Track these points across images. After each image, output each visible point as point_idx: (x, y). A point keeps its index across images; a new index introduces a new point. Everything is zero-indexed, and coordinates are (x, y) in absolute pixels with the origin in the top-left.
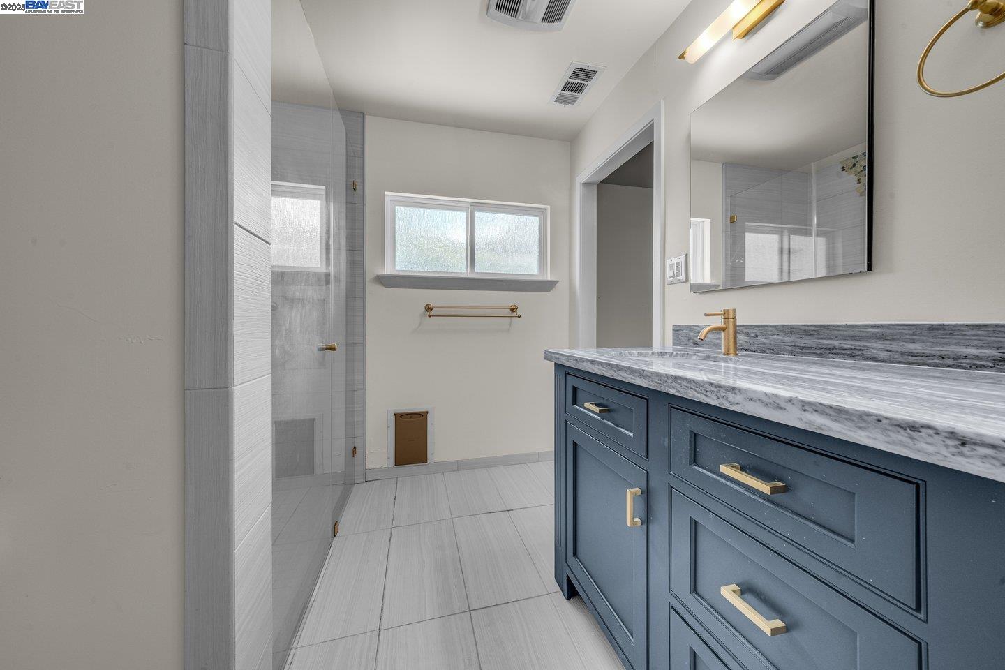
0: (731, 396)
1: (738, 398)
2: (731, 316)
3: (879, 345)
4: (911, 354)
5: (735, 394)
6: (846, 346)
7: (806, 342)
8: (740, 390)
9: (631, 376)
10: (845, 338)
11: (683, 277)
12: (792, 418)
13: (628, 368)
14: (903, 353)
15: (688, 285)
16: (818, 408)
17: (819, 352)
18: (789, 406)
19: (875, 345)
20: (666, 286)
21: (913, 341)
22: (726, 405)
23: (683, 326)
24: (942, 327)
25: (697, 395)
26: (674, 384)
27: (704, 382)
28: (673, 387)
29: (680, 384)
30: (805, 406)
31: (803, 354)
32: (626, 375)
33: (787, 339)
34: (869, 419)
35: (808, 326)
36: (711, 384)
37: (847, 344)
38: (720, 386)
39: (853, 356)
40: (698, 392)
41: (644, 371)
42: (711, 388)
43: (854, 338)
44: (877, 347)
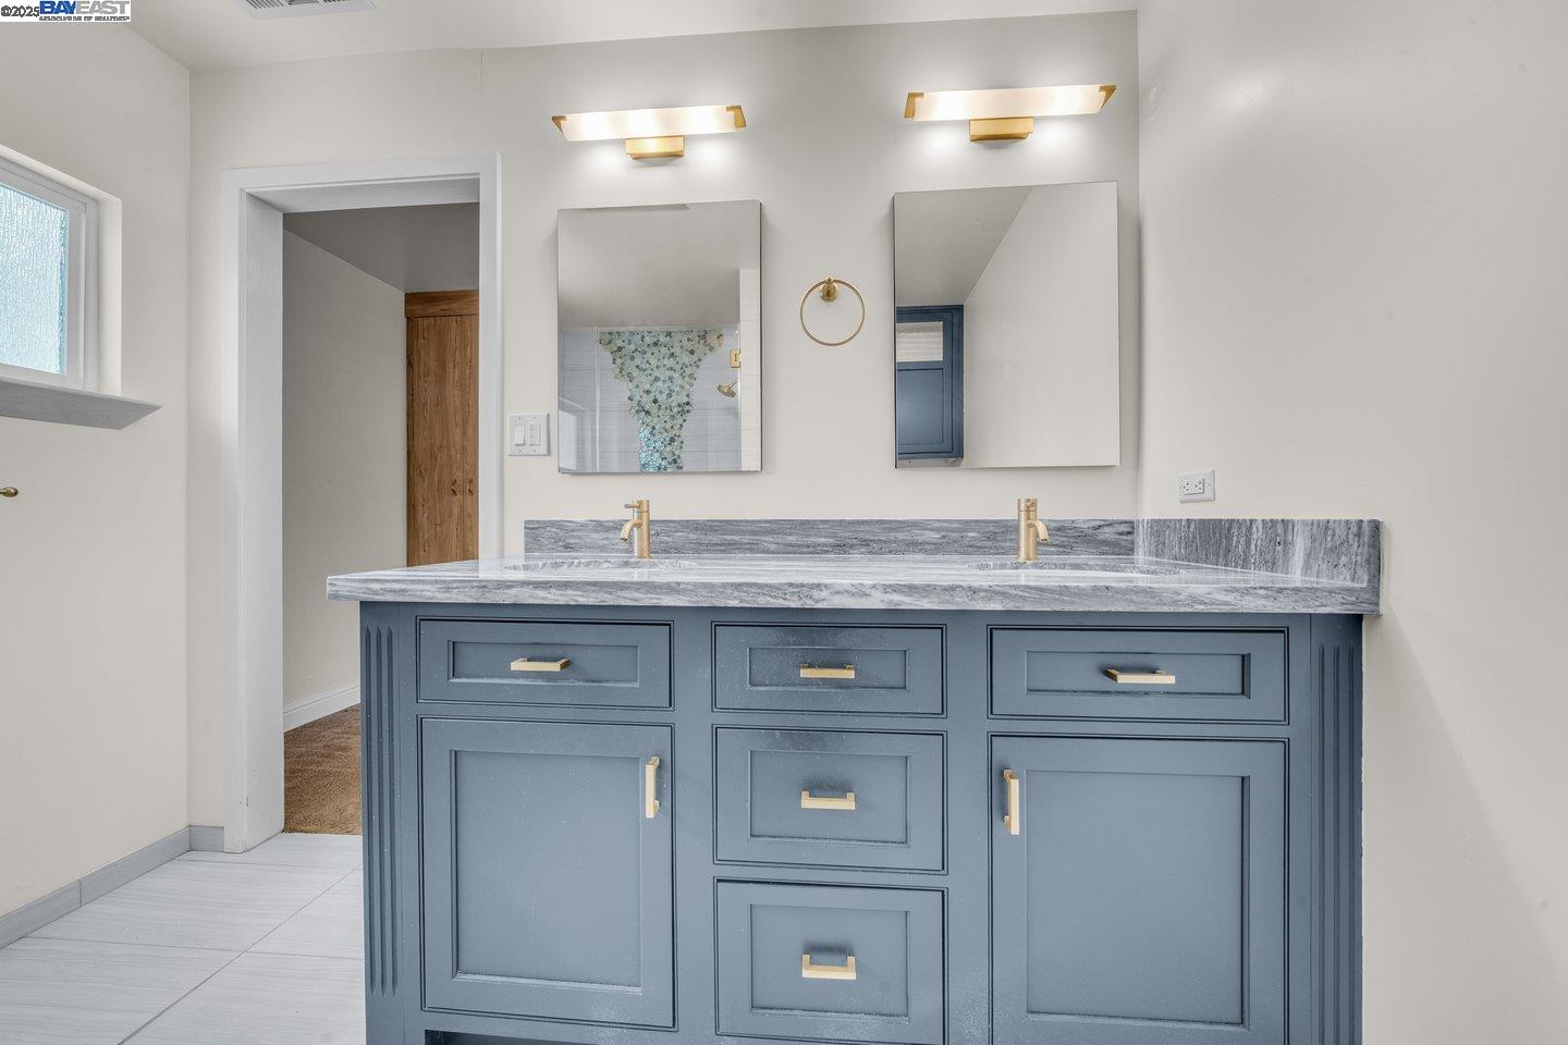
0: (815, 593)
1: (825, 594)
2: (645, 509)
3: (769, 538)
4: (790, 545)
5: (821, 590)
6: (746, 541)
7: (710, 538)
8: (826, 586)
9: (650, 596)
10: (745, 533)
11: (543, 449)
12: (876, 601)
13: (645, 584)
14: (786, 545)
15: (552, 460)
16: (896, 589)
17: (722, 548)
18: (873, 592)
19: (767, 539)
20: (508, 461)
21: (791, 534)
22: (809, 604)
23: (544, 522)
24: (807, 522)
25: (771, 600)
26: (736, 593)
27: (781, 584)
28: (735, 598)
29: (747, 592)
30: (886, 588)
31: (708, 551)
32: (637, 595)
33: (691, 536)
34: (929, 589)
35: (713, 521)
36: (791, 585)
37: (746, 539)
38: (803, 585)
39: (751, 550)
40: (775, 597)
41: (678, 584)
42: (791, 589)
43: (753, 533)
44: (768, 541)
